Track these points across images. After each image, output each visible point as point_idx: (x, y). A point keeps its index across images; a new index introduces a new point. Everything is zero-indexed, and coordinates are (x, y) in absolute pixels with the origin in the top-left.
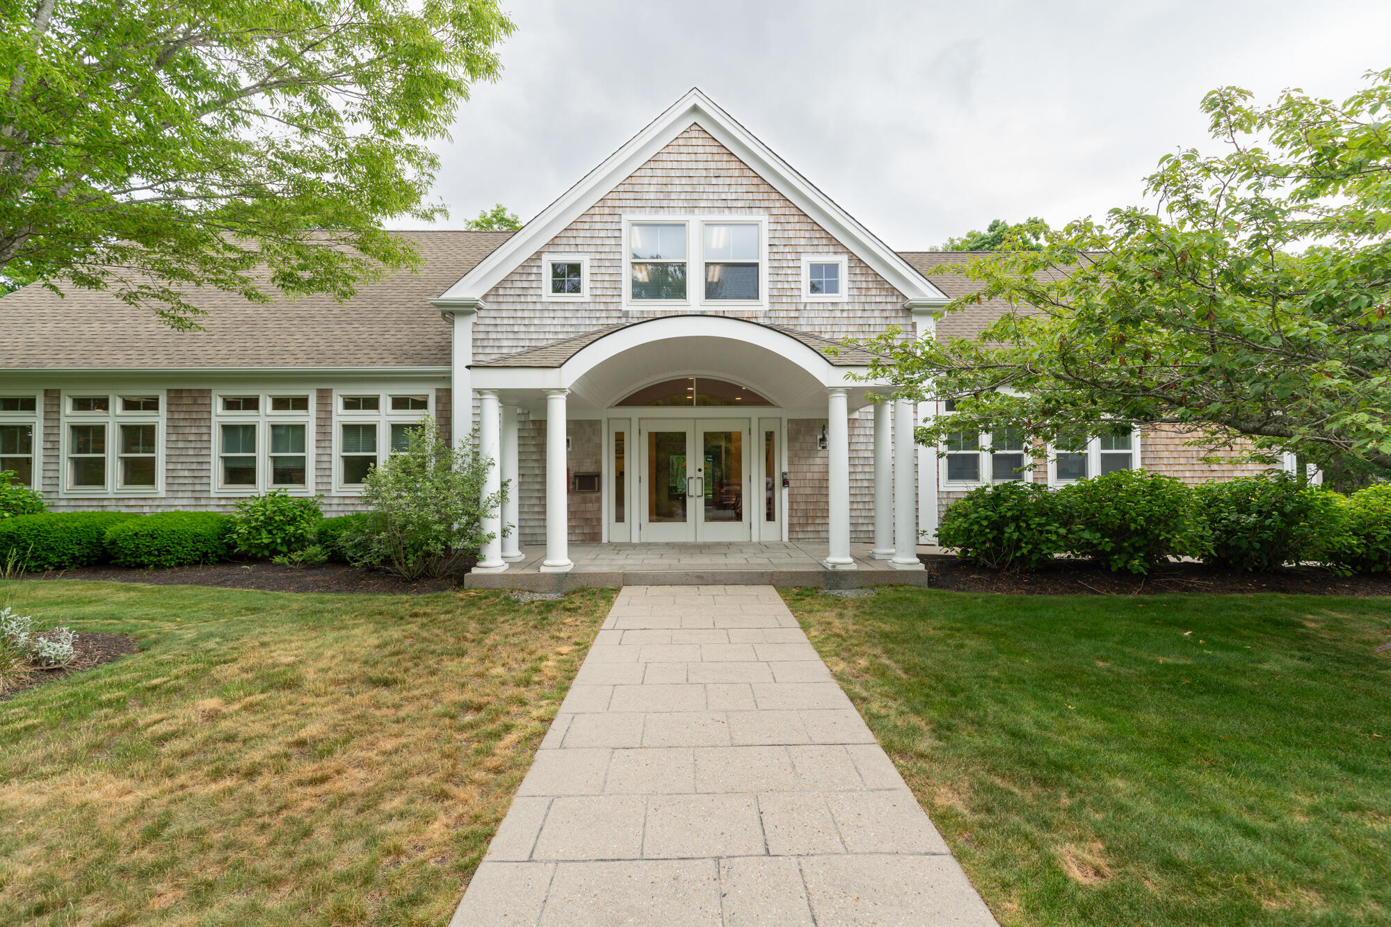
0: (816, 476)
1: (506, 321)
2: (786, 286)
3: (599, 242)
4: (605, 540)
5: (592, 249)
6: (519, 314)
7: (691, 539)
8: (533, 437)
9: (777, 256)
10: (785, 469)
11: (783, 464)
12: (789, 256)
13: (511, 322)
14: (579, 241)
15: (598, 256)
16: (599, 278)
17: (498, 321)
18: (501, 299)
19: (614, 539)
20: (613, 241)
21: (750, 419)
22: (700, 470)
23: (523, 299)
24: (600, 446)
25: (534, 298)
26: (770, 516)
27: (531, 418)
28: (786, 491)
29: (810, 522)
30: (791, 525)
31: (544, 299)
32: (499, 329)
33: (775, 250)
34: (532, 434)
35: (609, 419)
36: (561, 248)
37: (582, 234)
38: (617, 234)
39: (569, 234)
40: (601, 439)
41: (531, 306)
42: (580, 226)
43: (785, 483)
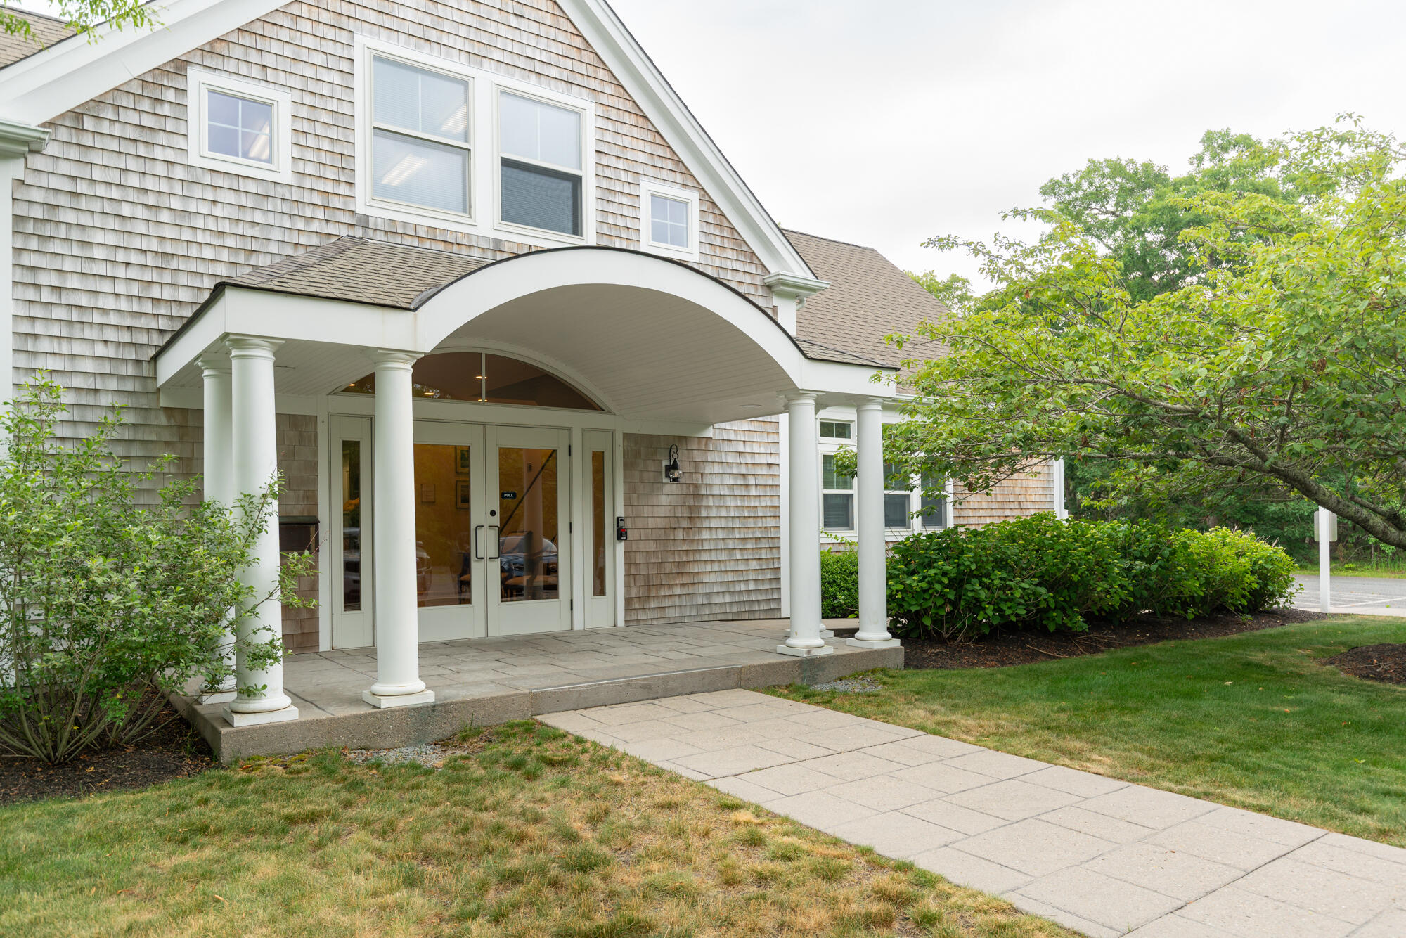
0: (661, 523)
1: (100, 191)
2: (620, 222)
3: (309, 71)
4: (324, 646)
5: (295, 82)
6: (134, 181)
7: (479, 633)
8: (167, 443)
9: (608, 173)
10: (620, 512)
11: (617, 506)
12: (623, 176)
13: (115, 193)
14: (269, 60)
15: (308, 99)
16: (311, 142)
17: (82, 188)
18: (88, 140)
19: (341, 644)
20: (337, 78)
21: (569, 430)
22: (493, 513)
23: (142, 150)
24: (313, 466)
25: (169, 155)
26: (600, 589)
27: (163, 404)
28: (621, 547)
29: (653, 594)
30: (628, 601)
31: (193, 160)
32: (83, 204)
33: (604, 161)
34: (166, 436)
35: (330, 416)
36: (231, 65)
37: (275, 47)
38: (345, 66)
39: (247, 40)
40: (315, 453)
41: (161, 169)
42: (269, 30)
43: (621, 534)
